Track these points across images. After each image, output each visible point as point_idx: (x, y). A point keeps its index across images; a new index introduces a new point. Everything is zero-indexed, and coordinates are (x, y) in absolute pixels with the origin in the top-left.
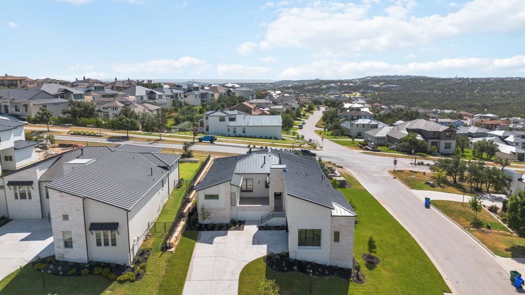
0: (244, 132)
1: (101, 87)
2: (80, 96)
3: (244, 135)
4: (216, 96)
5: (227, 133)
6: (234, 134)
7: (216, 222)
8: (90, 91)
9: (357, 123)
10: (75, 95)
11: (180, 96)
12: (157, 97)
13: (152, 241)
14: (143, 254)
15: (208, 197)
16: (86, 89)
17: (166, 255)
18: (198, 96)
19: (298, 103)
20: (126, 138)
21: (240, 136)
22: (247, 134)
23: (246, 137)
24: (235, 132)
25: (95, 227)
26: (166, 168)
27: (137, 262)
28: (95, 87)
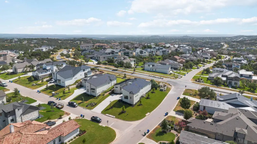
0: (156, 70)
1: (124, 49)
2: (117, 53)
3: (155, 71)
4: (170, 51)
5: (150, 70)
6: (152, 71)
7: (117, 93)
8: (121, 51)
9: (214, 69)
10: (116, 52)
11: (154, 52)
12: (144, 53)
13: (102, 94)
14: (100, 95)
15: (116, 87)
16: (120, 50)
17: (103, 96)
18: (161, 52)
19: (211, 56)
20: (117, 70)
21: (154, 72)
22: (156, 71)
23: (156, 72)
24: (153, 70)
25: (92, 89)
26: (111, 80)
27: (98, 96)
28: (123, 49)
